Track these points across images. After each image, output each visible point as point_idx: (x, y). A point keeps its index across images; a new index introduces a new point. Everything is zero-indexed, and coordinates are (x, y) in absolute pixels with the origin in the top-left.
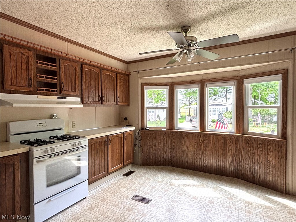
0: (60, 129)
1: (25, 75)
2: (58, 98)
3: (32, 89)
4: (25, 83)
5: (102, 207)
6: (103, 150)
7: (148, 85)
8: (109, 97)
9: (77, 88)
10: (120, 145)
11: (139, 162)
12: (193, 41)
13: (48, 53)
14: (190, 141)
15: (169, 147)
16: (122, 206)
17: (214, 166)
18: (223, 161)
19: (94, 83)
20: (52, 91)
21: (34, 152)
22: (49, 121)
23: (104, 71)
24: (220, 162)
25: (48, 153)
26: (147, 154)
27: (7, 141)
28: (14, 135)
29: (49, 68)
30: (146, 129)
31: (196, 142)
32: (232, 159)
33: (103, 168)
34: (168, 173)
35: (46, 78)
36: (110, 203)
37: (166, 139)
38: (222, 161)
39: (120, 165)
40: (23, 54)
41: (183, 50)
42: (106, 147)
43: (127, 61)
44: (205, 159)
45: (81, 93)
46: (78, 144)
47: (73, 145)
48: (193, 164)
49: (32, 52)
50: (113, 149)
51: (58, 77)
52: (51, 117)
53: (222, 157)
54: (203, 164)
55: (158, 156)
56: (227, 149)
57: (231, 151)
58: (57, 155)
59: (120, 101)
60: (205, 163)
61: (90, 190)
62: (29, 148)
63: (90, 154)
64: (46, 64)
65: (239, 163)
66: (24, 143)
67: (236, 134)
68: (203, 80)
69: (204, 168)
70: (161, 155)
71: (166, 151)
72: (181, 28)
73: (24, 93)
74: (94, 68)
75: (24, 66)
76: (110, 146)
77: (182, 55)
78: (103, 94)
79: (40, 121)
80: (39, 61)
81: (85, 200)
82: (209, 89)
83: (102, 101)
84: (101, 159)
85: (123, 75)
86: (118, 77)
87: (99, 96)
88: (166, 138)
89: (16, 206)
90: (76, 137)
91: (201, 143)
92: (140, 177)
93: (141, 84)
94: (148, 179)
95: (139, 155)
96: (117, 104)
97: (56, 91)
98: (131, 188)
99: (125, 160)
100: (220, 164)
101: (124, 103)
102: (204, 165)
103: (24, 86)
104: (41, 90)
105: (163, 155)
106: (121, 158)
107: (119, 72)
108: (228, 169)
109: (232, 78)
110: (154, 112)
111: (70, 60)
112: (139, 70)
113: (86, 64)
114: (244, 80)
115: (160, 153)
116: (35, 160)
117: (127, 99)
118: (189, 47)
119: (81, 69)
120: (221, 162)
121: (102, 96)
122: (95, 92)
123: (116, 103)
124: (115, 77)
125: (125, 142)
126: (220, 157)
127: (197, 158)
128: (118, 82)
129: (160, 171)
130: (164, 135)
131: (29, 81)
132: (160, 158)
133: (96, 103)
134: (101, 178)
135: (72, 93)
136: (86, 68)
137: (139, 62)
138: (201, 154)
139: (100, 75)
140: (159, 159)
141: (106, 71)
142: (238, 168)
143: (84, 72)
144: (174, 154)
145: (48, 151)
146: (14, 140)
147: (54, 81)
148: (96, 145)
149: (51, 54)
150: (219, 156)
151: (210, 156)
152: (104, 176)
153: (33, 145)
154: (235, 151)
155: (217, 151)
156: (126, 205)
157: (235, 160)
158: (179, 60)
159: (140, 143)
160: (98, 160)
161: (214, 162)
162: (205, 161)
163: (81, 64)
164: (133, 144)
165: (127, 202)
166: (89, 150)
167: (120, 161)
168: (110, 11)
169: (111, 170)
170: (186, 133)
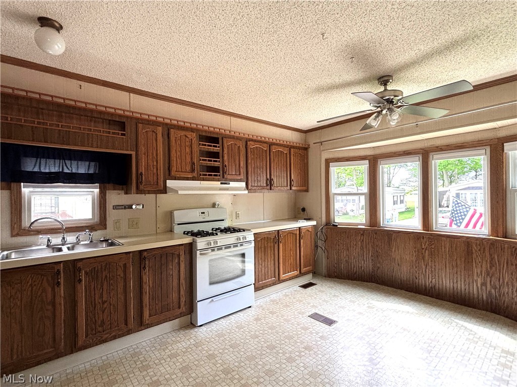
0: (223, 220)
1: (189, 160)
2: (221, 183)
3: (195, 174)
4: (188, 168)
5: (270, 320)
6: (272, 248)
7: (336, 160)
8: (280, 180)
9: (241, 170)
10: (294, 243)
11: (323, 273)
12: (395, 96)
13: (211, 132)
14: (405, 245)
15: (370, 254)
16: (296, 323)
17: (448, 289)
18: (465, 281)
19: (261, 164)
20: (215, 175)
21: (198, 244)
22: (211, 210)
23: (274, 146)
24: (459, 282)
25: (211, 245)
26: (336, 262)
27: (171, 231)
28: (179, 224)
29: (212, 149)
30: (334, 225)
31: (415, 248)
32: (484, 280)
33: (273, 272)
34: (368, 291)
35: (209, 161)
36: (280, 317)
37: (365, 242)
38: (463, 280)
39: (296, 273)
40: (187, 137)
41: (382, 111)
42: (276, 246)
43: (305, 129)
44: (432, 276)
45: (245, 177)
46: (243, 238)
47: (237, 239)
48: (411, 282)
49: (195, 134)
50: (284, 250)
51: (220, 160)
52: (214, 206)
53: (462, 274)
54: (427, 283)
55: (352, 266)
56: (472, 260)
57: (481, 266)
58: (220, 249)
59: (295, 185)
60: (431, 282)
61: (256, 298)
62: (193, 239)
63: (257, 252)
64: (209, 146)
65: (498, 287)
66: (187, 234)
67: (491, 237)
68: (426, 149)
69: (429, 290)
70: (357, 265)
71: (365, 259)
72: (379, 79)
73: (187, 179)
74: (261, 144)
75: (188, 150)
76: (281, 245)
77: (380, 117)
78: (272, 177)
79: (203, 210)
80: (201, 143)
81: (250, 309)
82: (438, 162)
83: (271, 185)
84: (269, 260)
85: (299, 149)
86: (292, 153)
87: (267, 179)
88: (365, 240)
89: (181, 300)
90: (240, 230)
91: (424, 250)
92: (323, 292)
93: (326, 160)
94: (335, 295)
95: (323, 261)
96: (291, 189)
97: (219, 176)
98: (309, 304)
99: (302, 267)
100: (459, 285)
101: (301, 188)
102: (429, 285)
103: (187, 171)
104: (204, 175)
105: (360, 265)
106: (296, 261)
107: (294, 146)
108: (476, 296)
109: (481, 142)
110: (357, 201)
111: (233, 137)
112: (323, 140)
113: (252, 140)
114: (505, 144)
115: (356, 261)
116: (198, 252)
117: (305, 182)
118: (391, 105)
119: (246, 147)
120: (461, 282)
121: (271, 180)
122: (262, 175)
123: (289, 187)
124: (288, 153)
125: (302, 241)
126: (459, 273)
127: (418, 272)
128: (292, 159)
129: (355, 287)
130: (362, 234)
131: (192, 166)
132: (355, 269)
133: (264, 188)
134: (270, 286)
135: (236, 177)
136: (252, 145)
137: (321, 129)
138: (424, 267)
139: (268, 152)
140: (355, 271)
141: (277, 147)
142: (496, 296)
143: (249, 150)
144: (378, 265)
145: (211, 243)
146: (178, 230)
147: (217, 164)
148: (263, 241)
149: (214, 133)
150: (457, 273)
151: (440, 270)
152: (274, 284)
153: (196, 237)
154: (489, 267)
155: (454, 264)
156: (301, 323)
157: (491, 282)
158: (376, 125)
159: (324, 245)
160: (267, 261)
161: (447, 281)
162: (432, 279)
163: (246, 142)
164: (313, 245)
165: (303, 319)
166: (255, 247)
167: (295, 267)
168: (278, 76)
169: (283, 276)
170: (398, 233)
